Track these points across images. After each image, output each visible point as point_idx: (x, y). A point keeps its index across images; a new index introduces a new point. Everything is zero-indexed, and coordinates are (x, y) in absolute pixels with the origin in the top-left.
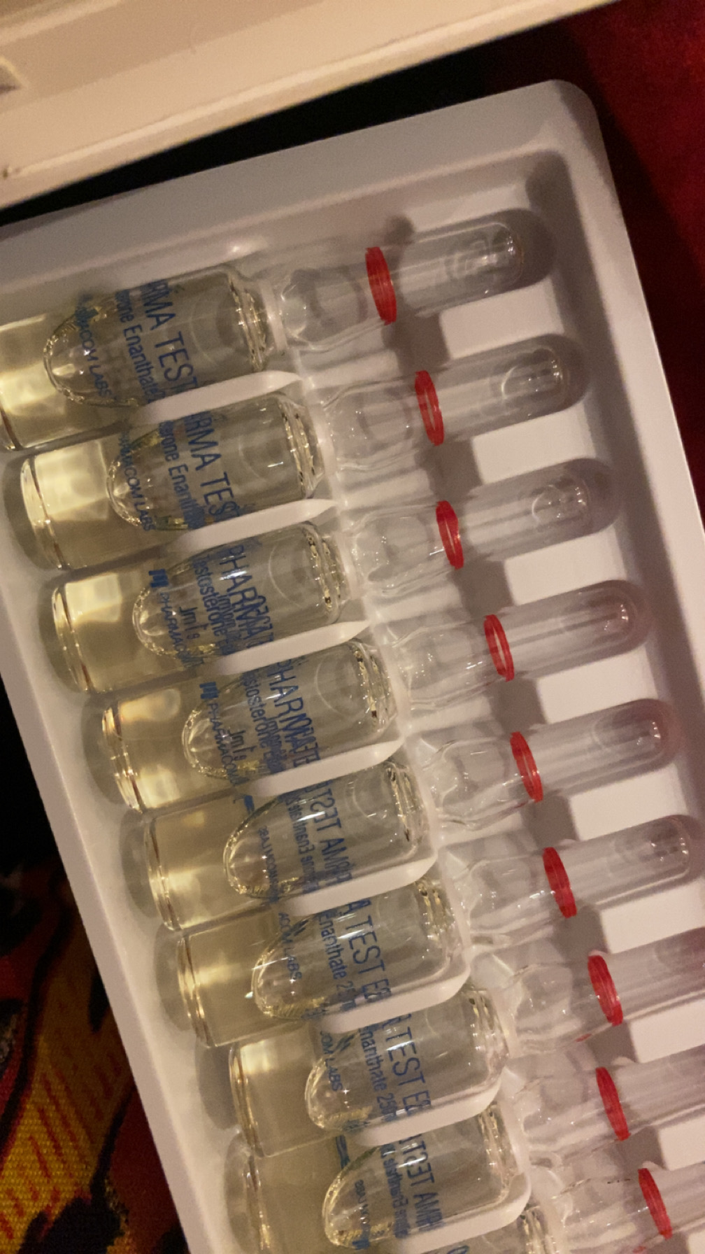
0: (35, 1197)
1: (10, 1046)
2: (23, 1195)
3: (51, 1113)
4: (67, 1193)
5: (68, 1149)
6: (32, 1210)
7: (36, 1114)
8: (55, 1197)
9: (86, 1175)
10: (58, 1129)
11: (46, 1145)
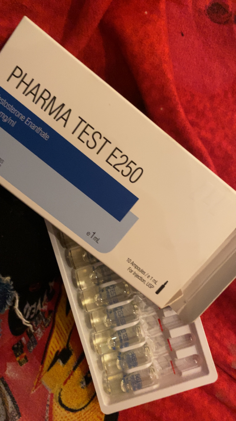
0: (57, 347)
1: (51, 320)
2: (54, 347)
3: (59, 332)
4: (62, 347)
5: (62, 338)
6: (56, 350)
7: (56, 332)
8: (60, 347)
9: (65, 344)
10: (60, 335)
11: (58, 338)
